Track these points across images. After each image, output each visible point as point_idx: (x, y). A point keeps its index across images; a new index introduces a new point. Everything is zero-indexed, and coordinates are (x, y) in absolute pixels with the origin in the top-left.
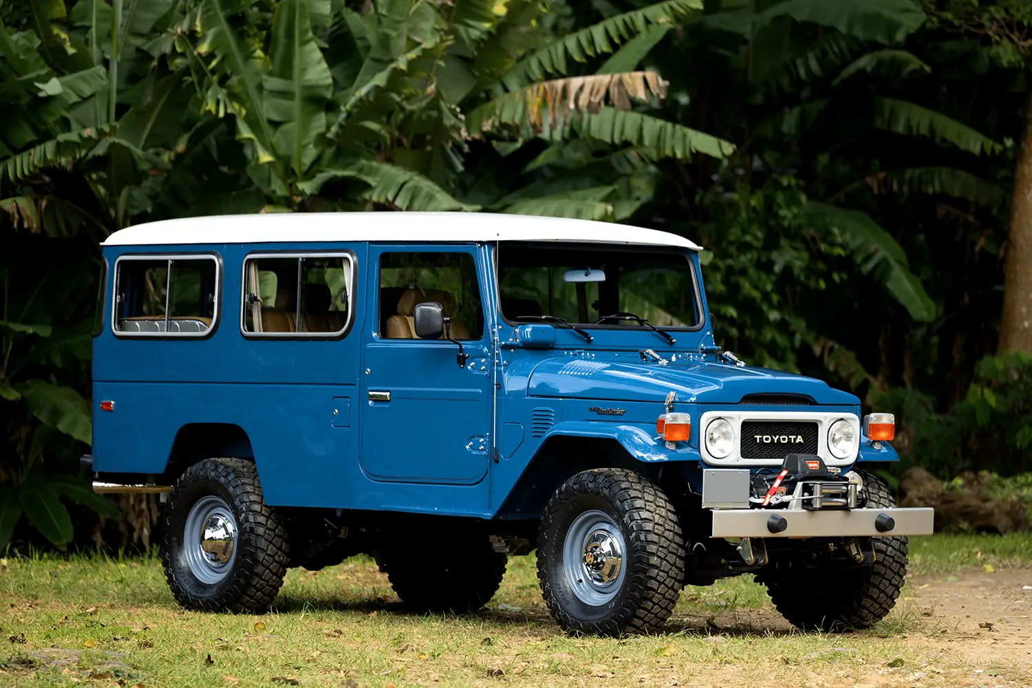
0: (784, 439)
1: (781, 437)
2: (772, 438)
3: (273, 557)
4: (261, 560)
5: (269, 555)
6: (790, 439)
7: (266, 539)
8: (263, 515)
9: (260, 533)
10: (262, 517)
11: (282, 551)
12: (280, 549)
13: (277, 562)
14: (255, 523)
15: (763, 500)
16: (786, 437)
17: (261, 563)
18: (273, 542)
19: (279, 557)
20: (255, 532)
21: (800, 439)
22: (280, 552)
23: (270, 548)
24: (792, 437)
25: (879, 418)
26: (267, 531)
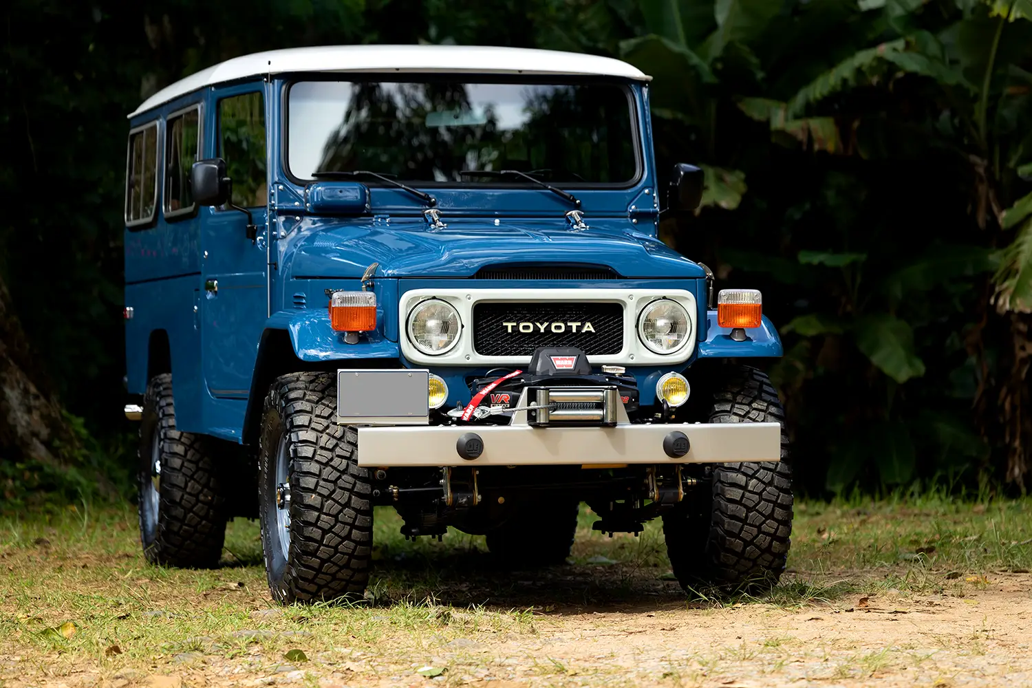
0: (558, 327)
1: (553, 325)
2: (535, 326)
3: (197, 496)
4: (178, 500)
5: (189, 494)
6: (569, 329)
7: (184, 474)
8: (183, 444)
9: (175, 466)
10: (180, 446)
11: (210, 489)
12: (206, 485)
13: (202, 502)
14: (170, 453)
15: (462, 412)
16: (563, 325)
17: (179, 504)
18: (195, 477)
19: (206, 496)
20: (169, 465)
21: (588, 327)
22: (206, 490)
23: (190, 484)
24: (574, 325)
25: (734, 297)
26: (186, 464)
